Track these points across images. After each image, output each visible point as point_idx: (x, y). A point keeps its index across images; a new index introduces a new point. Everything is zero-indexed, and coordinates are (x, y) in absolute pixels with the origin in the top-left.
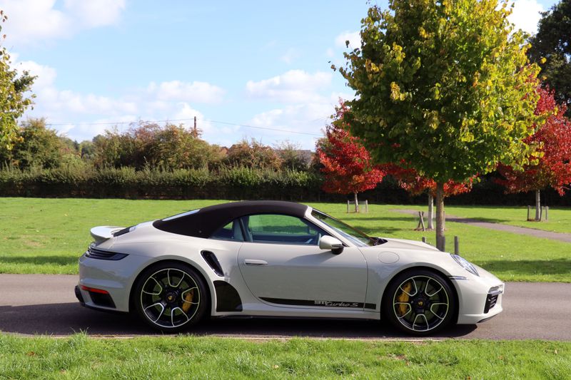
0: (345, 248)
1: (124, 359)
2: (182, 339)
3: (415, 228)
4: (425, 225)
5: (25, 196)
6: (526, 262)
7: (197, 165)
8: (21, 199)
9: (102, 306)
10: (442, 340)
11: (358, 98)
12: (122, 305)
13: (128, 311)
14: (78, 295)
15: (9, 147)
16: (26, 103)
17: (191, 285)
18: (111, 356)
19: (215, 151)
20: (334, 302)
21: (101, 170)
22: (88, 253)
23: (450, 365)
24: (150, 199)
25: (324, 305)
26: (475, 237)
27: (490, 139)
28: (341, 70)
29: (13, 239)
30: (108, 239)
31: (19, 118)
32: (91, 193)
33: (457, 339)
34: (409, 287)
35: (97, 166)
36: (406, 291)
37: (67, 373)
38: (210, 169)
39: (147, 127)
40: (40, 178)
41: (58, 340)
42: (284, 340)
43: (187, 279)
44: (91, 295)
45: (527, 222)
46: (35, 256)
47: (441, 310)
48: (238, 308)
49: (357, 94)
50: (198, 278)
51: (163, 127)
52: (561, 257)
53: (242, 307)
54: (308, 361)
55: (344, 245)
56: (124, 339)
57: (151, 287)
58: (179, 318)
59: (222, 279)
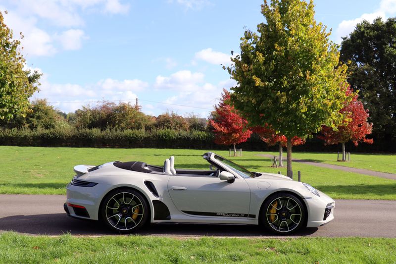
0: (236, 179)
1: (95, 251)
2: (132, 237)
3: (272, 165)
4: (277, 163)
5: (34, 146)
6: (341, 187)
7: (139, 127)
8: (32, 148)
9: (81, 216)
10: (298, 237)
11: (239, 86)
12: (94, 216)
13: (97, 219)
14: (66, 208)
15: (24, 116)
16: (35, 89)
17: (138, 202)
18: (87, 249)
19: (149, 119)
20: (229, 214)
21: (80, 130)
22: (72, 182)
23: (305, 254)
24: (109, 148)
25: (223, 216)
26: (308, 171)
27: (319, 111)
28: (228, 68)
29: (26, 172)
30: (85, 173)
31: (30, 98)
32: (74, 144)
33: (307, 237)
34: (276, 204)
35: (77, 128)
36: (275, 207)
37: (58, 261)
38: (146, 129)
39: (108, 104)
40: (43, 135)
41: (53, 238)
42: (197, 238)
43: (135, 199)
44: (74, 209)
45: (337, 162)
46: (39, 183)
47: (296, 218)
48: (168, 218)
49: (238, 83)
50: (142, 198)
51: (117, 104)
52: (361, 183)
53: (170, 217)
54: (214, 253)
55: (235, 177)
56: (95, 237)
57: (112, 204)
58: (130, 224)
59: (158, 199)
